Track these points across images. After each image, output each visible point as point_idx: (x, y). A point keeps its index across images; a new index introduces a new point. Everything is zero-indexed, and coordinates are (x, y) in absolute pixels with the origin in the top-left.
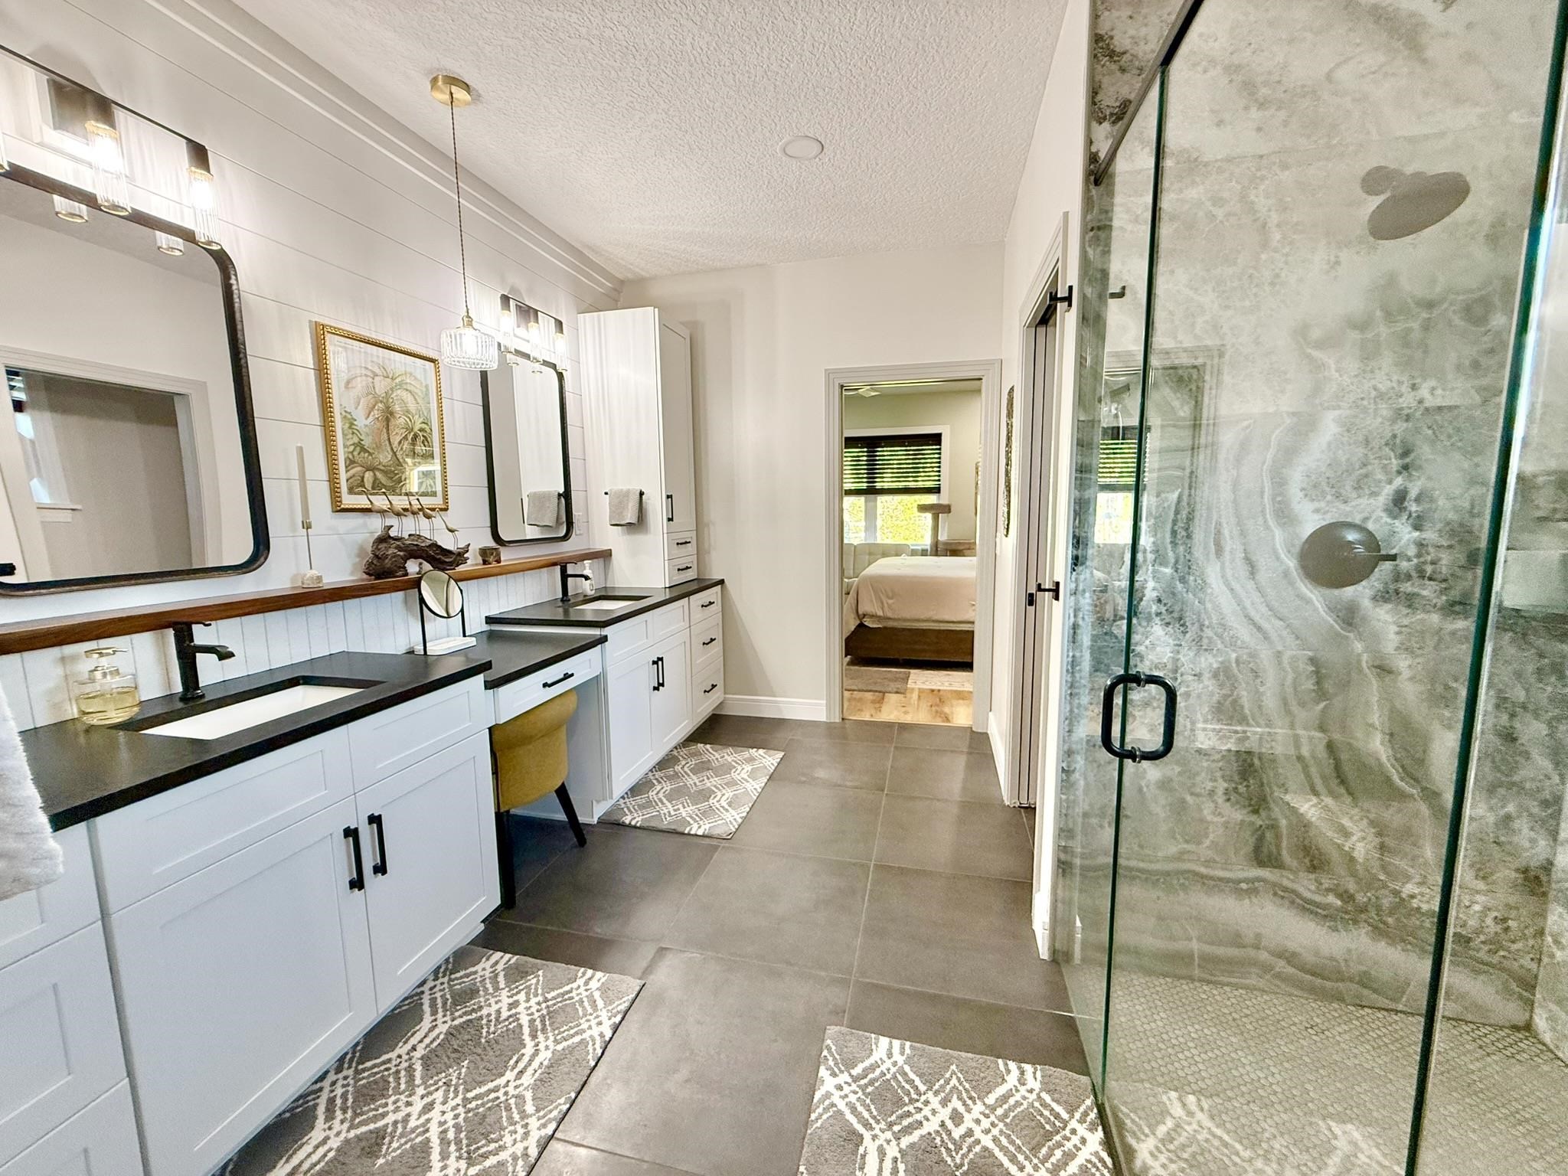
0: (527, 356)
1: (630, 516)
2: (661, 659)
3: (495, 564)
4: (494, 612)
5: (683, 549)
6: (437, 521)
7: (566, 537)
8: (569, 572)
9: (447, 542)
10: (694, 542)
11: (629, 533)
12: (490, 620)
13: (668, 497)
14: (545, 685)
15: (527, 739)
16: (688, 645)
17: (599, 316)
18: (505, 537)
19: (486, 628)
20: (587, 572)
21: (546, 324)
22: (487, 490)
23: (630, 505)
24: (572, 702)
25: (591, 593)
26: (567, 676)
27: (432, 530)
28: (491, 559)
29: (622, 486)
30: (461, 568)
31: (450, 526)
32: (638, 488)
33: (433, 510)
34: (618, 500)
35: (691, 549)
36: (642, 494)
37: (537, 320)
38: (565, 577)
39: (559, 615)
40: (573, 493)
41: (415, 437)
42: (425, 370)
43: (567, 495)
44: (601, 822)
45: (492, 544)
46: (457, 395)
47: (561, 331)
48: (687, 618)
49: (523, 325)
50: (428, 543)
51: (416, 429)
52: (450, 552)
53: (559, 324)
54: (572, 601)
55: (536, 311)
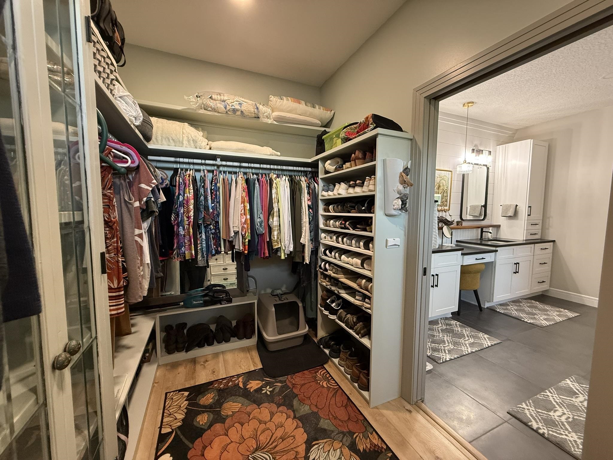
0: (478, 164)
1: (511, 213)
2: (518, 263)
3: (460, 226)
4: (459, 239)
5: (534, 227)
6: (447, 213)
7: (483, 220)
8: (484, 230)
9: (449, 219)
10: (541, 224)
11: (509, 219)
12: (457, 241)
13: (529, 207)
14: (476, 259)
15: (470, 273)
16: (532, 262)
17: (506, 146)
18: (464, 218)
19: (456, 243)
20: (490, 231)
21: (486, 153)
22: (460, 205)
23: (511, 209)
24: (483, 267)
25: (490, 238)
26: (483, 258)
27: (446, 215)
28: (460, 224)
29: (508, 203)
30: (452, 226)
31: (450, 215)
32: (515, 204)
33: (446, 210)
34: (506, 208)
35: (539, 227)
36: (517, 206)
37: (482, 153)
38: (482, 232)
39: (479, 242)
40: (488, 206)
41: (444, 191)
42: (449, 174)
43: (485, 206)
44: (487, 308)
45: (459, 220)
46: (456, 179)
47: (490, 154)
48: (533, 251)
49: (478, 155)
50: (445, 219)
51: (445, 190)
52: (450, 221)
53: (490, 152)
54: (484, 240)
55: (482, 151)
